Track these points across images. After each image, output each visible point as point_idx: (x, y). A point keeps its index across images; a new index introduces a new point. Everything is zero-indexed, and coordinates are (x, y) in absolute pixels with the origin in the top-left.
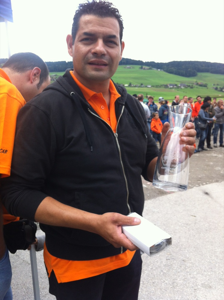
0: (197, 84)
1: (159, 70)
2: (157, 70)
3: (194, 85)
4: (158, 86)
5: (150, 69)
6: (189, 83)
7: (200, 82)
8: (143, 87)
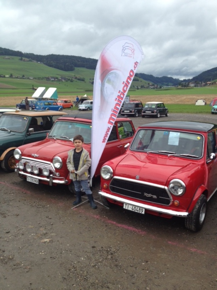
0: (76, 78)
1: (39, 62)
2: (37, 62)
3: (73, 79)
4: (40, 78)
5: (30, 61)
6: (69, 77)
7: (78, 76)
8: (25, 78)
